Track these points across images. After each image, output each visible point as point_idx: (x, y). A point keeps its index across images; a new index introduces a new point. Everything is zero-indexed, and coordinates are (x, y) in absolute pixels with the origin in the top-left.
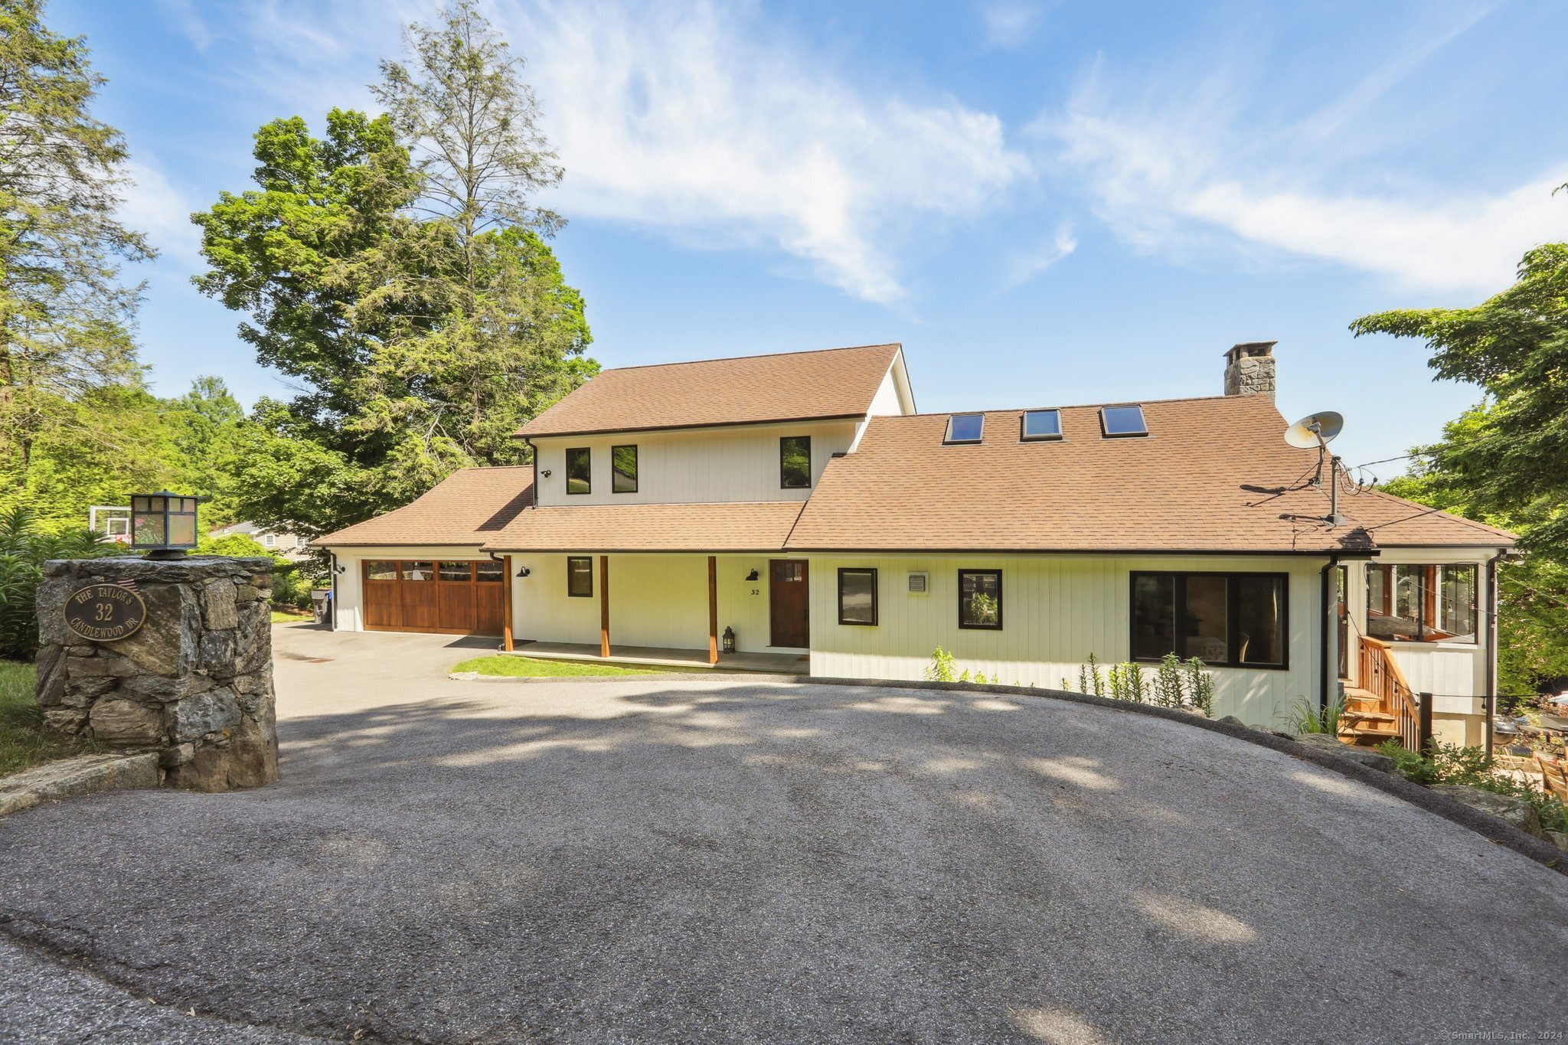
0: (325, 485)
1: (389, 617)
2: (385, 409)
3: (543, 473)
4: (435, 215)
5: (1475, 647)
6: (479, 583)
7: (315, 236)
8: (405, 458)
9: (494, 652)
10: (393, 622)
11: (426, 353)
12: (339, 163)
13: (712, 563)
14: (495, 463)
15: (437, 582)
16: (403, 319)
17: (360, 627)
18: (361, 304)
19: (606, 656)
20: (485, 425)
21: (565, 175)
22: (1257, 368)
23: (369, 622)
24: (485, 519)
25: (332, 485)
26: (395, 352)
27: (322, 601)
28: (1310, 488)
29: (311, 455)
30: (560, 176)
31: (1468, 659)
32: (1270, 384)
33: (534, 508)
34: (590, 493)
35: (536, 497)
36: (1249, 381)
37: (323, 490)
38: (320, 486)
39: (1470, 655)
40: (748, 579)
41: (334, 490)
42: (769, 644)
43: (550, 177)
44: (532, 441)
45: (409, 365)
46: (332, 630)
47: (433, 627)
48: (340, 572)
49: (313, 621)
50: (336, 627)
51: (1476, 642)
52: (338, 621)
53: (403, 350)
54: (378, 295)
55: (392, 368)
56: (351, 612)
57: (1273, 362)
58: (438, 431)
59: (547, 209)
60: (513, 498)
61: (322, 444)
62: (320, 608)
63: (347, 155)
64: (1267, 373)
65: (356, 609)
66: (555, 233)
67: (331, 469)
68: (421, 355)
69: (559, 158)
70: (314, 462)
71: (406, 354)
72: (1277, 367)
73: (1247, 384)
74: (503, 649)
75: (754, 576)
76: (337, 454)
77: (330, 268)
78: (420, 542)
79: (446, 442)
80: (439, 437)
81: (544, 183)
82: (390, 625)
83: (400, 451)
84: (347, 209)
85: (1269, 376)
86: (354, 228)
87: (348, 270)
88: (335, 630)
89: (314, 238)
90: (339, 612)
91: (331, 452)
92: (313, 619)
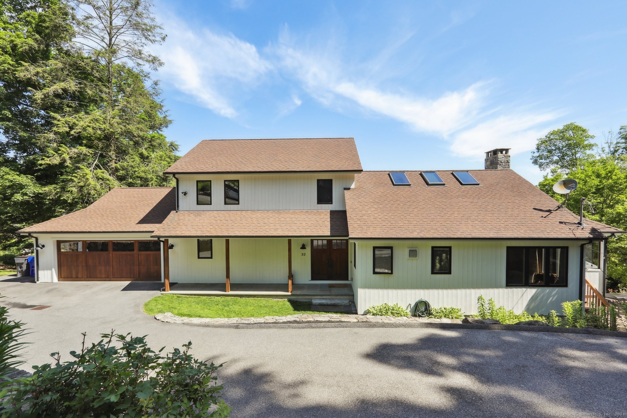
0: (19, 195)
1: (77, 273)
2: (65, 152)
3: (183, 193)
4: (91, 49)
5: (599, 270)
6: (140, 252)
7: (10, 48)
8: (79, 181)
9: (157, 293)
10: (80, 276)
11: (90, 123)
12: (22, 10)
13: (290, 242)
14: (130, 185)
15: (111, 252)
16: (71, 103)
17: (55, 279)
18: (47, 91)
19: (229, 292)
20: (124, 164)
21: (166, 39)
22: (504, 159)
23: (62, 276)
24: (142, 216)
25: (26, 194)
26: (69, 120)
27: (22, 264)
28: (559, 210)
29: (10, 177)
30: (164, 39)
31: (597, 275)
32: (508, 165)
33: (177, 212)
34: (211, 204)
35: (178, 206)
36: (501, 164)
37: (18, 197)
38: (16, 195)
39: (598, 273)
40: (301, 248)
41: (26, 197)
42: (310, 279)
43: (158, 38)
44: (177, 176)
45: (77, 129)
46: (35, 282)
47: (108, 278)
48: (41, 248)
49: (15, 275)
50: (38, 280)
51: (599, 268)
52: (40, 276)
53: (74, 120)
54: (58, 87)
55: (68, 129)
56: (49, 272)
57: (509, 157)
58: (97, 166)
59: (154, 55)
60: (155, 205)
61: (14, 170)
62: (21, 267)
63: (29, 6)
64: (508, 161)
65: (53, 270)
66: (158, 68)
67: (24, 186)
68: (87, 124)
69: (163, 29)
70: (12, 181)
71: (77, 122)
72: (511, 158)
73: (500, 165)
74: (164, 290)
75: (303, 247)
76: (27, 177)
77: (23, 68)
78: (102, 231)
79: (103, 173)
80: (99, 170)
81: (153, 41)
82: (77, 278)
83: (76, 177)
84: (33, 35)
85: (508, 162)
86: (39, 47)
87: (36, 71)
88: (37, 282)
89: (9, 49)
90: (40, 272)
91: (22, 175)
92: (15, 273)
